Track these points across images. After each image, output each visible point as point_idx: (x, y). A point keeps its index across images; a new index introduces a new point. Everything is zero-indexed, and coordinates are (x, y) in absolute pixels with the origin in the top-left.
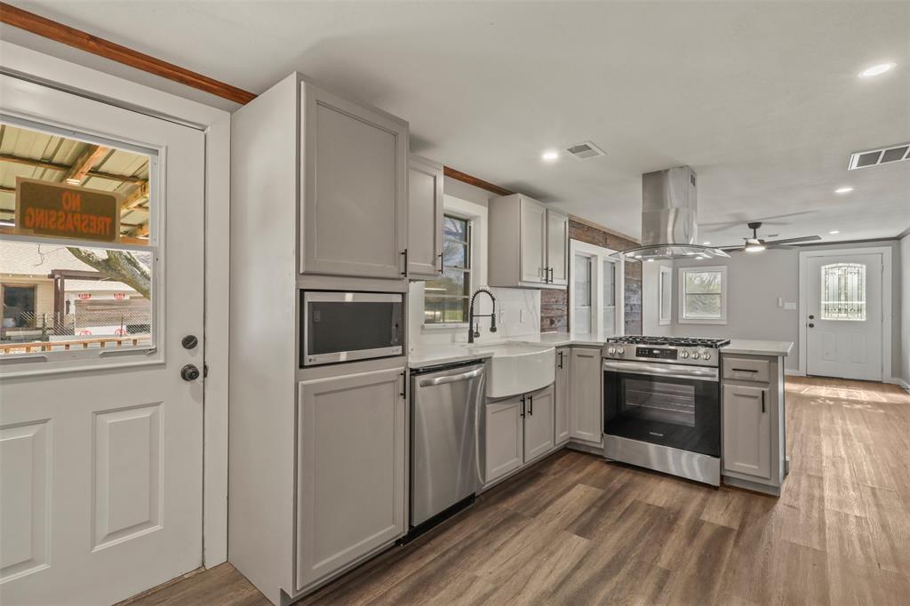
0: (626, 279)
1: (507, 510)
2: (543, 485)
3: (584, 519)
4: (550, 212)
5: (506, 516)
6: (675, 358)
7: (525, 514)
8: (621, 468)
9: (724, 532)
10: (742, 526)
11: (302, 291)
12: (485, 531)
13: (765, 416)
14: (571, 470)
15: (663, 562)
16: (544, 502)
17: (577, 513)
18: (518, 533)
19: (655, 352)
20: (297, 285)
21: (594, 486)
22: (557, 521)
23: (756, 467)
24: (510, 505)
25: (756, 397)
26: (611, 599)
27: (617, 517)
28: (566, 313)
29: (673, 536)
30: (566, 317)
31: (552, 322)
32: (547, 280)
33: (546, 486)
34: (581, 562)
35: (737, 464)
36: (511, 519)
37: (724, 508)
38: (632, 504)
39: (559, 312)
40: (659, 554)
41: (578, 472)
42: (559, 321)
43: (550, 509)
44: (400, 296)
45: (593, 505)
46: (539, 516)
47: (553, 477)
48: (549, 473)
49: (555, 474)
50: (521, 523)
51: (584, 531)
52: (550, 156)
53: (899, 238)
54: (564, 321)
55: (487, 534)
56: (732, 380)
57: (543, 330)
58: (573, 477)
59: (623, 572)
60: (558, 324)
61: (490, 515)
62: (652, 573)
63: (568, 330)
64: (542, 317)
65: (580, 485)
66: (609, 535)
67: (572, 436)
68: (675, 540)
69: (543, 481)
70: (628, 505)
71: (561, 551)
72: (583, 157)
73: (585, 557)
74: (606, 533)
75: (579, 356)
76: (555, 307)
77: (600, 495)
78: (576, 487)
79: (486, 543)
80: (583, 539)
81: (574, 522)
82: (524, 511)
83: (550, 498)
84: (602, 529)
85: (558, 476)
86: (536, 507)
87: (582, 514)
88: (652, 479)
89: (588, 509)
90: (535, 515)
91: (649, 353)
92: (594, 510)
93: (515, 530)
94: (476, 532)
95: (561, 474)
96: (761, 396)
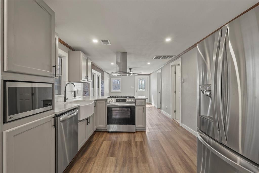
0: (101, 81)
1: (87, 157)
2: (94, 145)
3: (111, 151)
4: (88, 59)
5: (87, 160)
6: (126, 101)
7: (93, 156)
8: (112, 133)
9: (141, 142)
10: (144, 140)
11: (5, 81)
12: (83, 168)
13: (144, 113)
14: (99, 137)
15: (134, 156)
16: (97, 150)
17: (108, 150)
18: (94, 163)
19: (121, 100)
20: (2, 77)
21: (108, 140)
22: (103, 155)
23: (142, 125)
24: (87, 155)
25: (142, 109)
26: (129, 171)
27: (118, 147)
28: (88, 90)
29: (133, 148)
30: (88, 92)
31: (85, 93)
32: (88, 80)
33: (95, 145)
34: (116, 164)
35: (139, 125)
36: (89, 160)
37: (138, 137)
38: (120, 142)
39: (87, 90)
40: (132, 153)
41: (102, 138)
42: (87, 93)
43: (100, 152)
44: (51, 84)
45: (111, 146)
46: (98, 155)
47: (95, 141)
48: (94, 141)
49: (95, 140)
50: (93, 160)
51: (112, 155)
52: (95, 41)
53: (150, 74)
54: (88, 93)
55: (84, 168)
56: (138, 105)
57: (83, 96)
58: (101, 140)
59: (127, 162)
60: (86, 94)
61: (81, 161)
62: (133, 159)
63: (89, 96)
64: (83, 92)
65: (104, 141)
66: (119, 153)
67: (97, 127)
68: (134, 149)
69: (93, 144)
70: (119, 143)
71: (109, 164)
72: (104, 44)
73: (116, 162)
74: (118, 153)
75: (99, 103)
76: (86, 88)
77: (111, 143)
78: (104, 142)
79: (85, 171)
80: (113, 157)
81: (108, 153)
82: (92, 155)
83: (98, 148)
84: (116, 152)
85: (96, 140)
86: (95, 153)
87: (109, 150)
88: (121, 134)
89: (110, 148)
90: (96, 155)
91: (119, 101)
92: (112, 148)
93: (92, 163)
94: (80, 169)
95: (97, 140)
96: (143, 108)
